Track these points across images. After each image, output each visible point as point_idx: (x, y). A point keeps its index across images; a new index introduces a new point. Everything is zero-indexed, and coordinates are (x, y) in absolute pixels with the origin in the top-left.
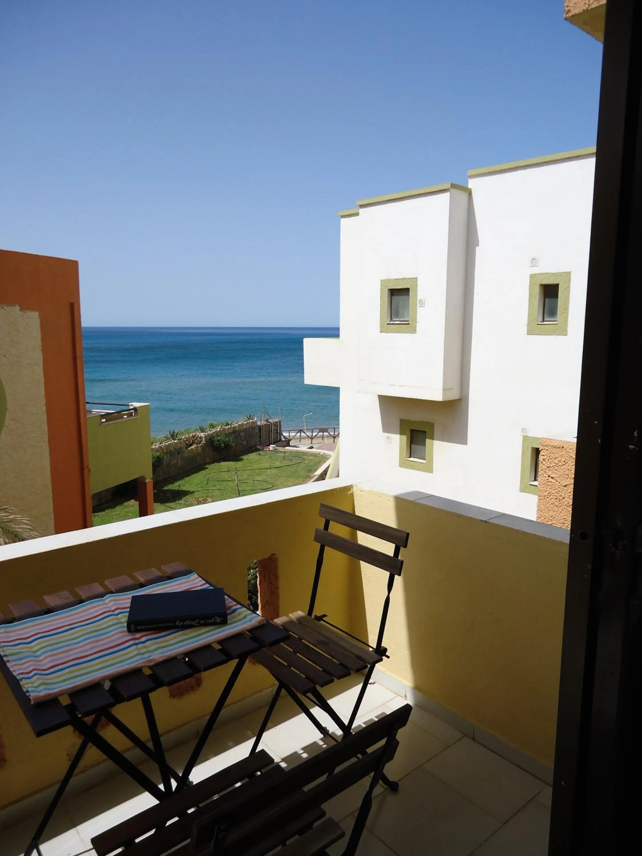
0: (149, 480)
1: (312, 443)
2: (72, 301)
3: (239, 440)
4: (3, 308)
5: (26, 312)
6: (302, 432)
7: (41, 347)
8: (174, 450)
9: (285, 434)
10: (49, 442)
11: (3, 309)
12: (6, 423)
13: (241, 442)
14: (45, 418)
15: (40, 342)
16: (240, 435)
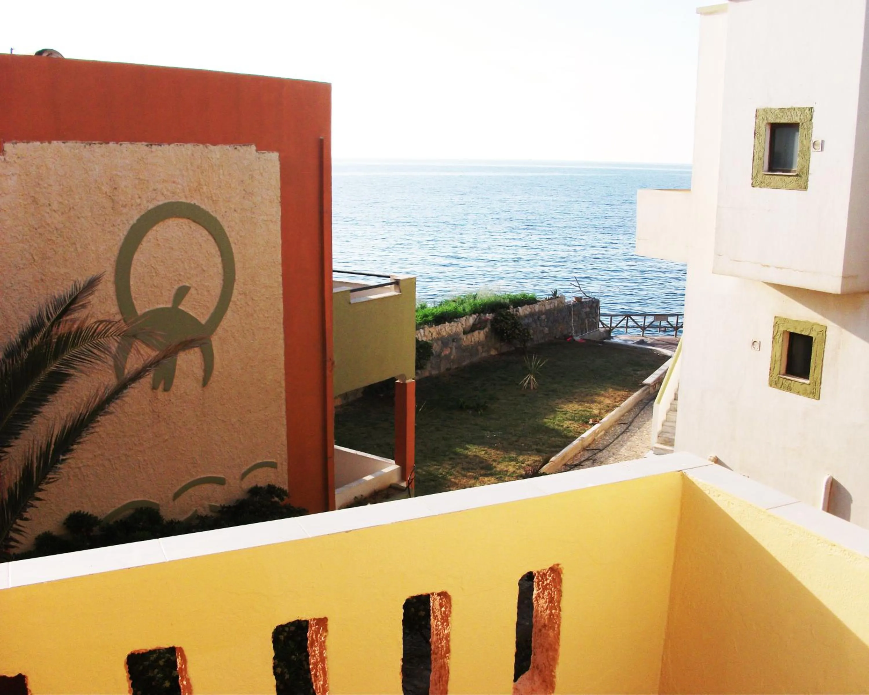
0: (410, 380)
1: (643, 336)
2: (321, 138)
3: (539, 326)
4: (236, 148)
5: (263, 153)
6: (629, 318)
7: (279, 199)
8: (447, 335)
9: (606, 321)
10: (284, 323)
11: (236, 150)
12: (233, 299)
13: (541, 328)
14: (281, 292)
15: (278, 193)
16: (540, 319)
